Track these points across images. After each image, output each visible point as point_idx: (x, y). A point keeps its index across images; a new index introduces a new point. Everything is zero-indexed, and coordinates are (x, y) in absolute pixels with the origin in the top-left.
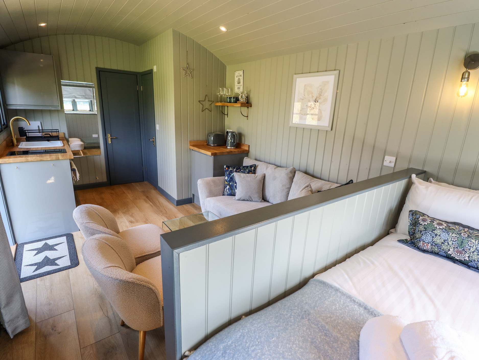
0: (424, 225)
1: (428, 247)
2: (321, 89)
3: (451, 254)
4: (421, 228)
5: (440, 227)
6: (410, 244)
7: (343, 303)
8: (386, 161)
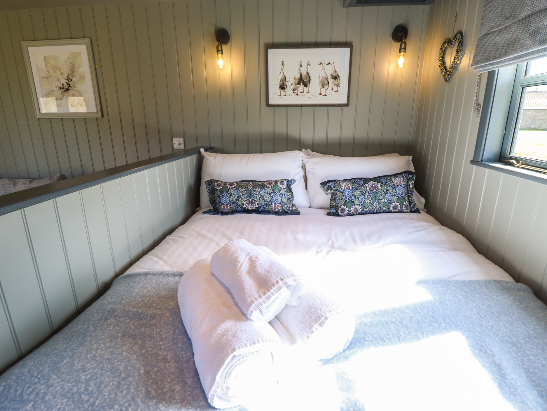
0: (220, 189)
1: (228, 208)
2: (71, 63)
3: (246, 207)
4: (218, 193)
5: (232, 187)
6: (214, 212)
7: (156, 282)
8: (175, 144)
